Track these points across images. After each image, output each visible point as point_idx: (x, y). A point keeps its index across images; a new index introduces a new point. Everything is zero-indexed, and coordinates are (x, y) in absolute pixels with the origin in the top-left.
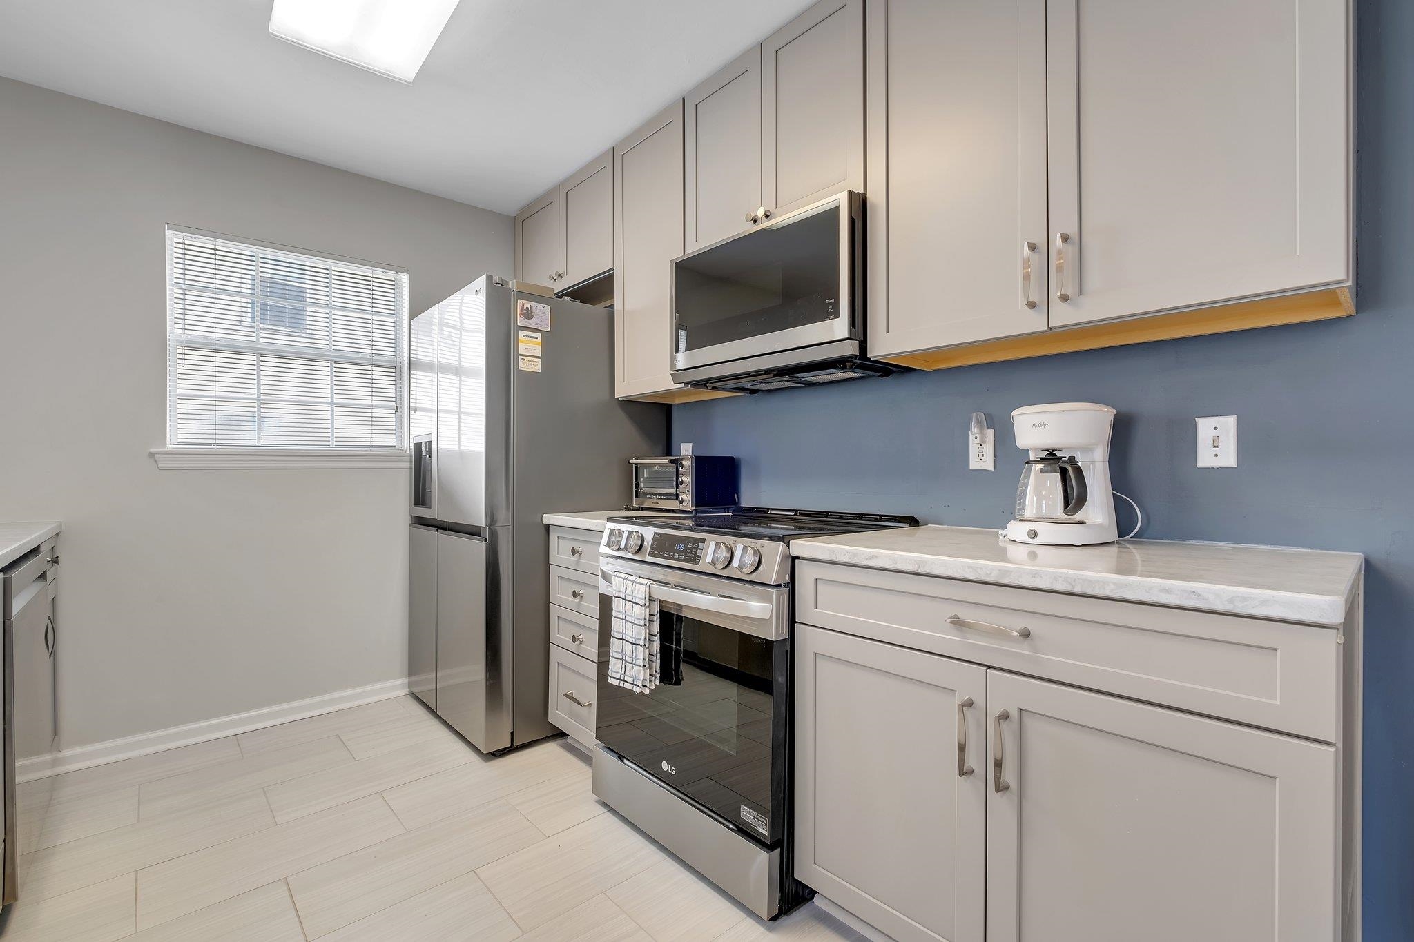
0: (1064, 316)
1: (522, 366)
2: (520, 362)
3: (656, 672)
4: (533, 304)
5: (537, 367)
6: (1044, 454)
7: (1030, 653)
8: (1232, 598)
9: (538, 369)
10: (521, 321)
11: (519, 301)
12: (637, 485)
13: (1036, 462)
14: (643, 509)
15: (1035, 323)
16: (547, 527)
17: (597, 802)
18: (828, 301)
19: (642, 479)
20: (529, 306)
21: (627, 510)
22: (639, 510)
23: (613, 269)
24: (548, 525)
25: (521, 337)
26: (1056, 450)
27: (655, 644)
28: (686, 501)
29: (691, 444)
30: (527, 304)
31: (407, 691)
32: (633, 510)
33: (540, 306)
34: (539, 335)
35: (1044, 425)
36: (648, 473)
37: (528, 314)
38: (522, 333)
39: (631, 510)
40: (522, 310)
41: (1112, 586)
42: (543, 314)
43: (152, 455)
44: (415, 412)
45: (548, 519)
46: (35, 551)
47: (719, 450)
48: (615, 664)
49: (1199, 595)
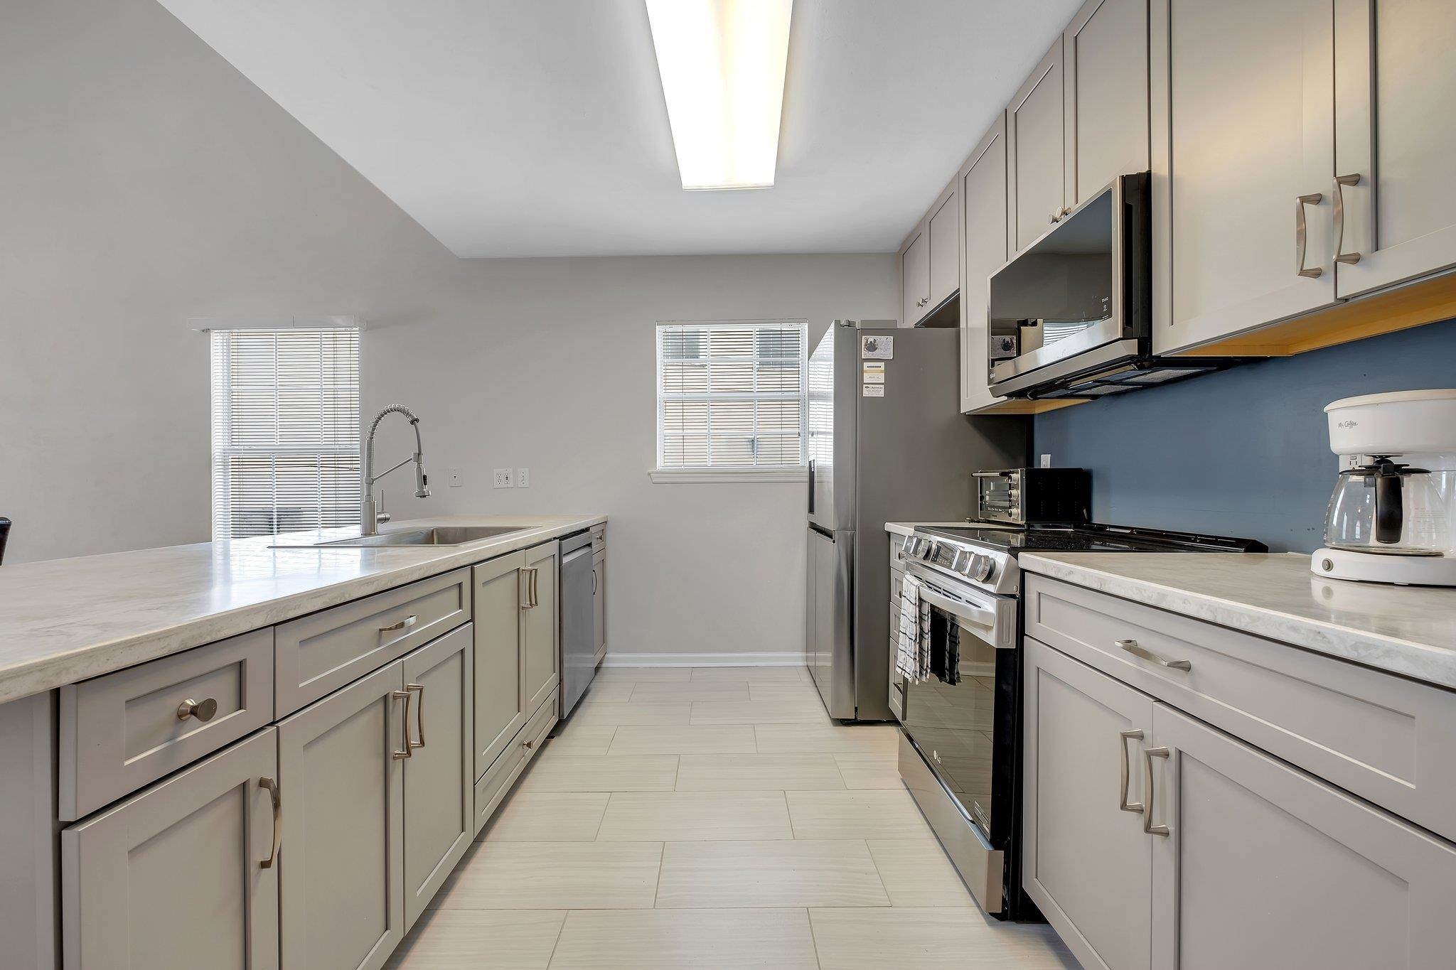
0: (1355, 281)
1: (866, 393)
2: (865, 390)
3: (927, 666)
4: (876, 337)
5: (880, 392)
6: (1369, 462)
7: (1189, 689)
8: (1356, 643)
9: (881, 393)
10: (865, 354)
11: (863, 337)
12: (982, 498)
13: (1354, 472)
14: (989, 522)
15: (1319, 295)
16: (889, 534)
17: (902, 779)
18: (1104, 300)
19: (987, 492)
20: (872, 340)
21: (972, 521)
22: (985, 522)
23: (958, 290)
24: (890, 533)
25: (865, 368)
26: (1389, 456)
27: (926, 641)
28: (1015, 514)
29: (1050, 455)
30: (871, 339)
31: (804, 663)
32: (978, 522)
33: (884, 338)
34: (882, 364)
35: (1352, 424)
36: (996, 486)
37: (872, 347)
38: (866, 364)
39: (975, 522)
40: (866, 345)
41: (1247, 619)
42: (886, 347)
43: (649, 474)
44: (812, 436)
45: (890, 527)
46: (587, 530)
47: (1074, 461)
48: (901, 655)
49: (1324, 637)
